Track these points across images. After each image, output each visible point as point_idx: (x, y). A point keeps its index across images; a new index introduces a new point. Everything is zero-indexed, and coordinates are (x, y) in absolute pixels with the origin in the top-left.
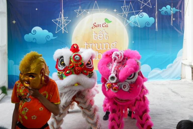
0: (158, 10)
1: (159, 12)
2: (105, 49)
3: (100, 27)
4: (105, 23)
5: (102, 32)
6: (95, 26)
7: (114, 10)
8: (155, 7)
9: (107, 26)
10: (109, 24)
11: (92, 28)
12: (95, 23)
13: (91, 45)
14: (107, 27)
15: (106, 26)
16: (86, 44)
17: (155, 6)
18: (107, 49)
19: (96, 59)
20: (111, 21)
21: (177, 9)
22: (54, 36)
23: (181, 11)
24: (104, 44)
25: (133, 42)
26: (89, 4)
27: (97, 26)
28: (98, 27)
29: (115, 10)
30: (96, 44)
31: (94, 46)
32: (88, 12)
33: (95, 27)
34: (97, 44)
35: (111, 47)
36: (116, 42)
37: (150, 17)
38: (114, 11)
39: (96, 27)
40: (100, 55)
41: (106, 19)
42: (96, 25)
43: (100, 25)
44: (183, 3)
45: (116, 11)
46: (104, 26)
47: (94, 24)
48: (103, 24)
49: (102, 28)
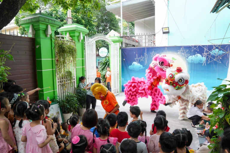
20: (176, 59)
22: (143, 67)
41: (173, 58)
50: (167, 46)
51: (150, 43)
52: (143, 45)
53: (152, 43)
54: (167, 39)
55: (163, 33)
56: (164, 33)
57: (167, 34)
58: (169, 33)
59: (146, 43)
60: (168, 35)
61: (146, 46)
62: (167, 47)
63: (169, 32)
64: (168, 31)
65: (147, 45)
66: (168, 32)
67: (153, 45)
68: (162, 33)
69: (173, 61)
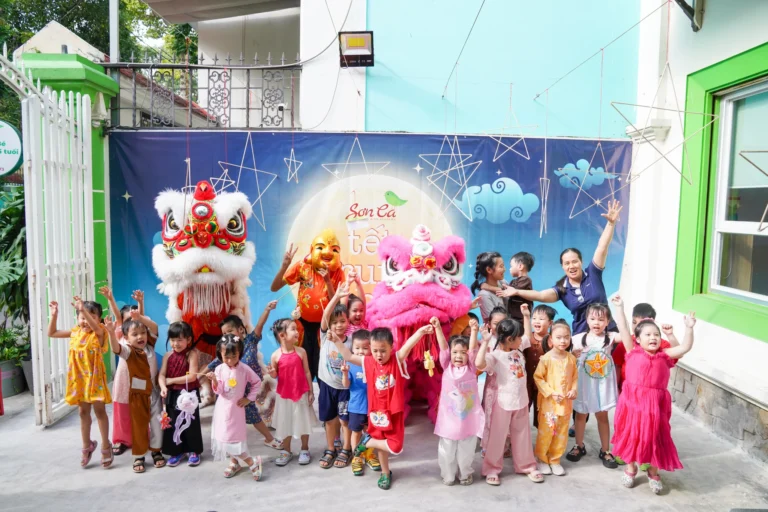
0: (551, 175)
1: (555, 180)
3: (371, 216)
4: (387, 205)
5: (375, 233)
6: (356, 213)
7: (416, 166)
8: (543, 163)
9: (391, 214)
10: (398, 210)
11: (347, 219)
12: (357, 205)
14: (392, 217)
15: (388, 216)
17: (543, 160)
20: (405, 201)
21: (610, 171)
23: (620, 179)
26: (337, 147)
27: (361, 213)
28: (364, 217)
29: (418, 168)
32: (336, 172)
33: (354, 215)
37: (525, 192)
38: (416, 170)
39: (358, 215)
41: (388, 193)
42: (357, 210)
43: (372, 210)
44: (627, 155)
45: (421, 171)
46: (382, 213)
47: (353, 209)
48: (379, 209)
49: (376, 221)
50: (361, 129)
51: (273, 113)
52: (236, 121)
53: (281, 109)
54: (363, 93)
55: (343, 65)
56: (348, 61)
57: (363, 69)
58: (372, 64)
59: (248, 109)
60: (367, 74)
61: (248, 127)
62: (360, 136)
63: (371, 57)
64: (369, 53)
65: (255, 122)
66: (366, 61)
67: (287, 123)
68: (339, 59)
69: (390, 207)
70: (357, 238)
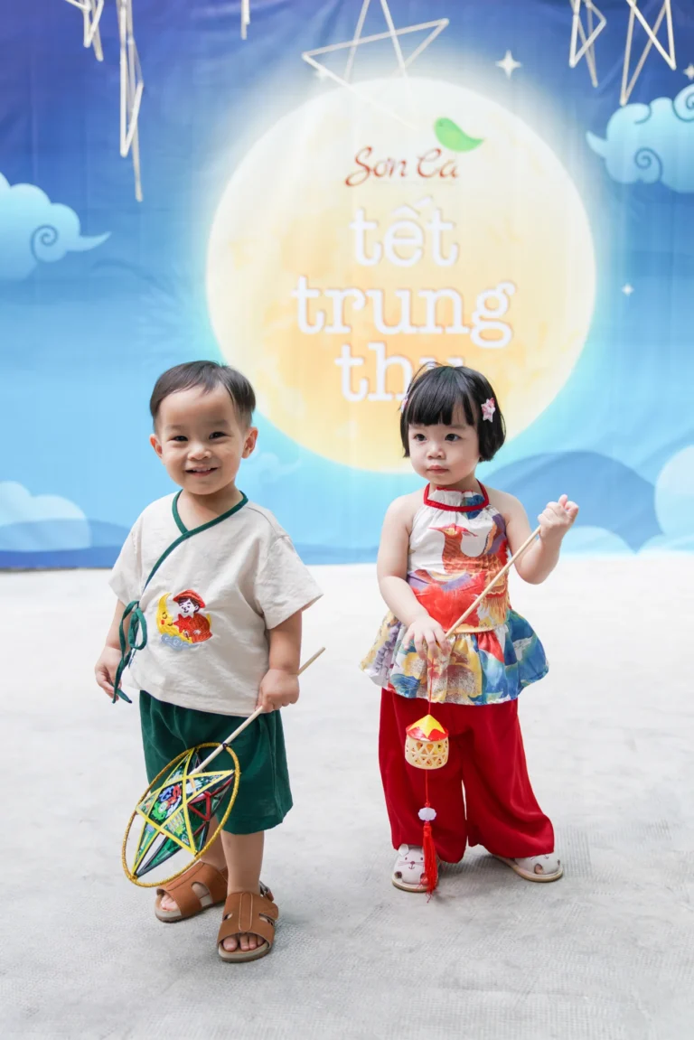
2: (431, 329)
3: (403, 175)
4: (439, 151)
5: (411, 214)
6: (368, 169)
7: (502, 57)
9: (447, 171)
10: (465, 161)
11: (347, 183)
12: (370, 150)
13: (337, 297)
14: (449, 178)
15: (442, 175)
16: (302, 294)
18: (449, 331)
19: (372, 397)
20: (478, 141)
24: (430, 297)
25: (628, 290)
27: (380, 170)
28: (386, 177)
29: (509, 64)
30: (369, 293)
31: (359, 304)
33: (364, 174)
34: (376, 296)
35: (475, 319)
36: (510, 289)
38: (502, 71)
39: (372, 174)
40: (400, 369)
41: (441, 123)
42: (371, 162)
43: (404, 163)
45: (515, 71)
46: (427, 168)
47: (362, 160)
48: (422, 159)
49: (413, 187)
69: (447, 154)
70: (372, 226)
